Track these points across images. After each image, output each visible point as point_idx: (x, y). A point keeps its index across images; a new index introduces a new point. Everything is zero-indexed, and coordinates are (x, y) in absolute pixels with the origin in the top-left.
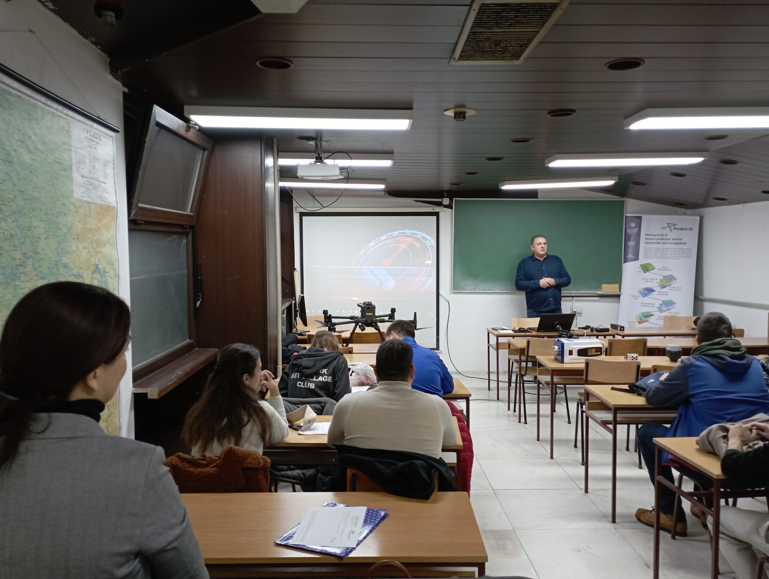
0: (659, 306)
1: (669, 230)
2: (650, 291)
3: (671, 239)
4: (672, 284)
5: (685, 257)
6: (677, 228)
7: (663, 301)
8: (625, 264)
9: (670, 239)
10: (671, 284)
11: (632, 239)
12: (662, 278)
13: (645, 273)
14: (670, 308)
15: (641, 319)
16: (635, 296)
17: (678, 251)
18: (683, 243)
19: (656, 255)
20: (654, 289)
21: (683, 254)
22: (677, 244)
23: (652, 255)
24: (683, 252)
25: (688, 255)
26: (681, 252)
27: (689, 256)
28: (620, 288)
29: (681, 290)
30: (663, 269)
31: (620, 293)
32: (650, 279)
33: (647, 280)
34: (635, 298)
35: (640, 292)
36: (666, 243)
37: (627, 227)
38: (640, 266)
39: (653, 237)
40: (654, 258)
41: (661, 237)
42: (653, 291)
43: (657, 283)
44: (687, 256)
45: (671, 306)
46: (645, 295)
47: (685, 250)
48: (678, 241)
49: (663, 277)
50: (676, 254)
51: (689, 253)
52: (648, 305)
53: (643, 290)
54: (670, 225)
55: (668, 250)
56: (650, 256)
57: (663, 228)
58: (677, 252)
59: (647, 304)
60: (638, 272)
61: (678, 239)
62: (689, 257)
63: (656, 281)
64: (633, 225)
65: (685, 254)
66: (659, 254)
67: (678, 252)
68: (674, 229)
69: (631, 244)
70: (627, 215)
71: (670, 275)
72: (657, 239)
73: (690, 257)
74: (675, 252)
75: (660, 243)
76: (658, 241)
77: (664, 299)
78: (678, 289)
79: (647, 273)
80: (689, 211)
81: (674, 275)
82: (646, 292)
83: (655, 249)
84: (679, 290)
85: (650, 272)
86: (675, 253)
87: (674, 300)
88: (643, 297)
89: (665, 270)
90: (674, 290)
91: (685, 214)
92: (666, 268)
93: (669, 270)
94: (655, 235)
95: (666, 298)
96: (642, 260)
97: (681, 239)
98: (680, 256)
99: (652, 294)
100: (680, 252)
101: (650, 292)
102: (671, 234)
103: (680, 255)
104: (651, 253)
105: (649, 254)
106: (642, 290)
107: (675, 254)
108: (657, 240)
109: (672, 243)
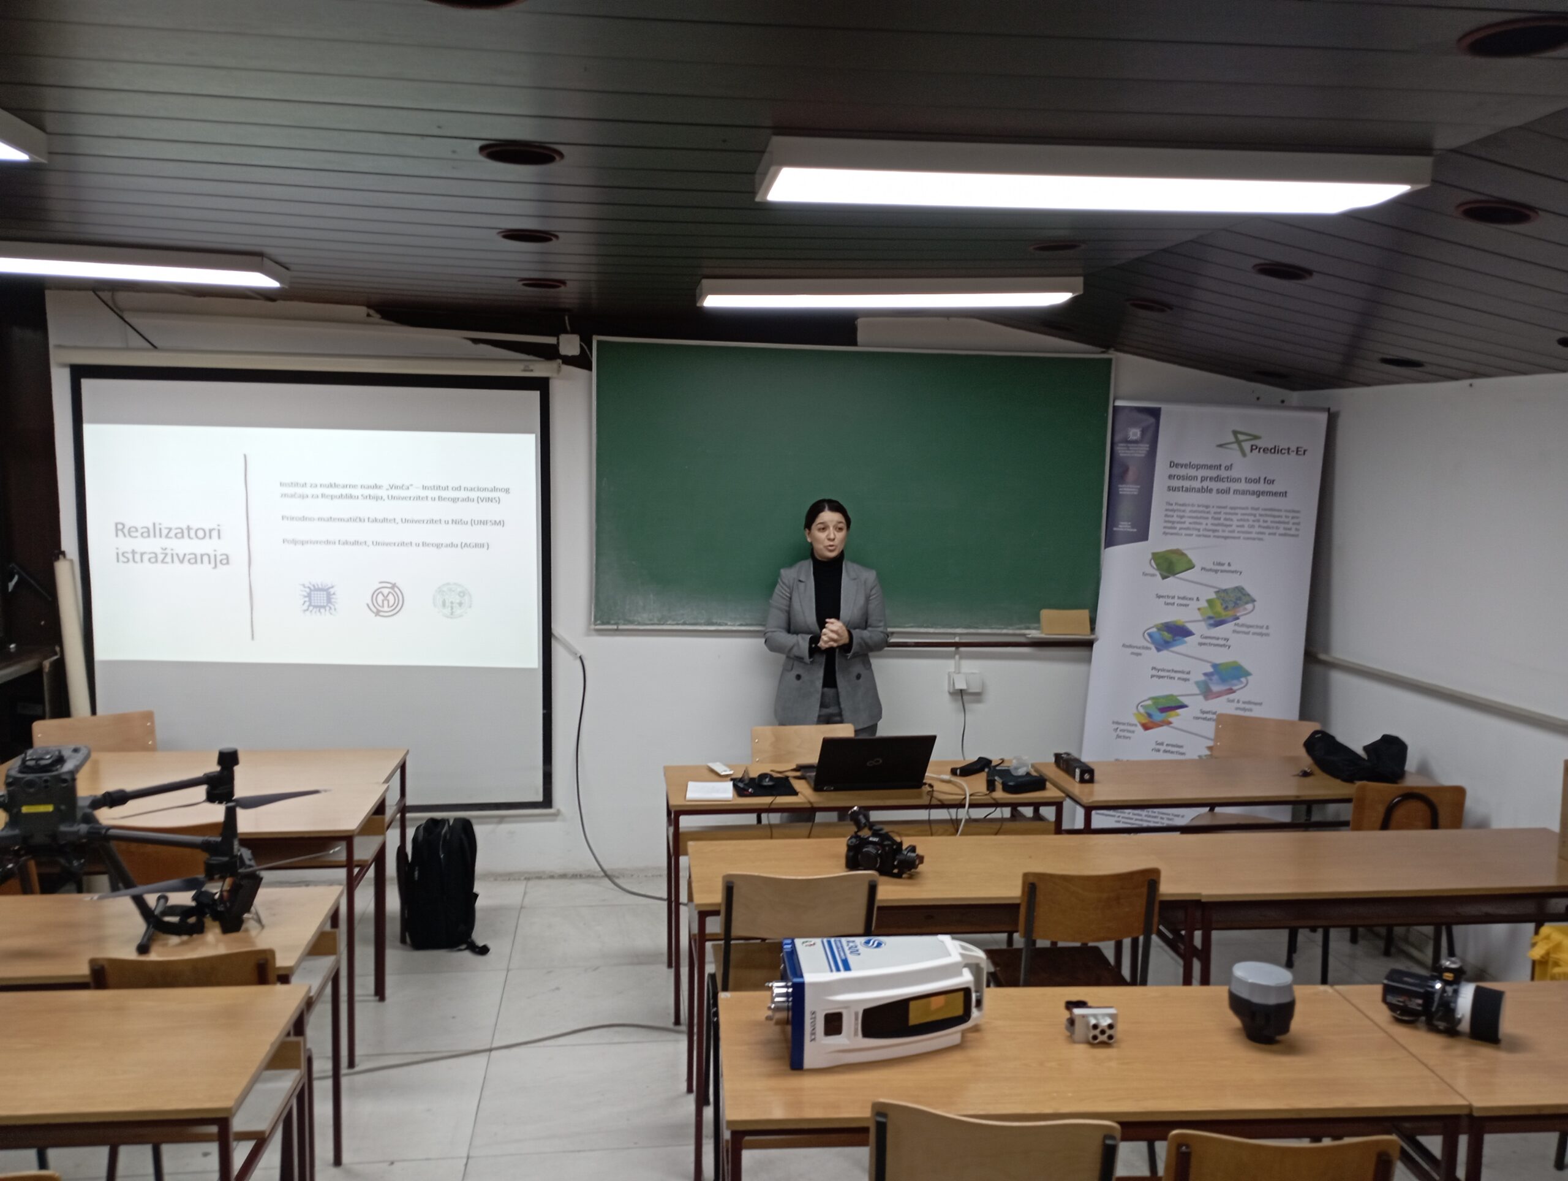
0: (1203, 678)
1: (1239, 453)
2: (1176, 632)
3: (1243, 480)
4: (1242, 615)
5: (1281, 535)
6: (1259, 446)
7: (1215, 666)
8: (1106, 549)
9: (1238, 480)
10: (1238, 614)
11: (1131, 475)
12: (1213, 596)
13: (1164, 577)
14: (1235, 688)
15: (1150, 715)
16: (1134, 647)
17: (1261, 515)
18: (1275, 494)
19: (1198, 526)
20: (1191, 627)
21: (1275, 525)
22: (1258, 494)
23: (1187, 525)
24: (1277, 519)
25: (1290, 529)
26: (1269, 519)
27: (1293, 532)
28: (1093, 622)
29: (1267, 635)
30: (1218, 568)
31: (1092, 637)
32: (1179, 598)
33: (1170, 601)
34: (1136, 651)
35: (1150, 635)
36: (1227, 491)
37: (1117, 438)
38: (1150, 556)
39: (1192, 472)
40: (1191, 535)
41: (1213, 473)
42: (1189, 633)
43: (1199, 609)
44: (1288, 532)
45: (1235, 682)
46: (1162, 645)
47: (1283, 514)
48: (1261, 487)
49: (1217, 592)
50: (1256, 524)
51: (1294, 524)
52: (1173, 675)
53: (1159, 629)
54: (1241, 437)
55: (1233, 511)
56: (1180, 529)
57: (1220, 446)
58: (1258, 521)
59: (1168, 671)
60: (1145, 574)
61: (1262, 481)
62: (1293, 535)
63: (1194, 605)
64: (1135, 434)
65: (1282, 526)
66: (1207, 524)
67: (1262, 519)
68: (1252, 450)
69: (1128, 490)
70: (1118, 403)
71: (1237, 588)
72: (1203, 479)
73: (1297, 536)
74: (1252, 518)
75: (1211, 491)
76: (1205, 484)
77: (1218, 661)
78: (1258, 630)
79: (1171, 579)
80: (1295, 397)
81: (1249, 589)
82: (1167, 635)
83: (1195, 509)
84: (1261, 634)
85: (1178, 576)
86: (1254, 521)
87: (1246, 665)
88: (1159, 650)
89: (1222, 571)
90: (1248, 633)
91: (1283, 404)
92: (1226, 567)
93: (1233, 572)
94: (1198, 467)
95: (1222, 657)
96: (1158, 541)
97: (1272, 482)
98: (1267, 531)
99: (1186, 642)
100: (1266, 518)
101: (1177, 638)
102: (1243, 466)
103: (1268, 527)
104: (1183, 520)
105: (1178, 523)
106: (1154, 630)
107: (1253, 526)
108: (1202, 481)
109: (1244, 493)
